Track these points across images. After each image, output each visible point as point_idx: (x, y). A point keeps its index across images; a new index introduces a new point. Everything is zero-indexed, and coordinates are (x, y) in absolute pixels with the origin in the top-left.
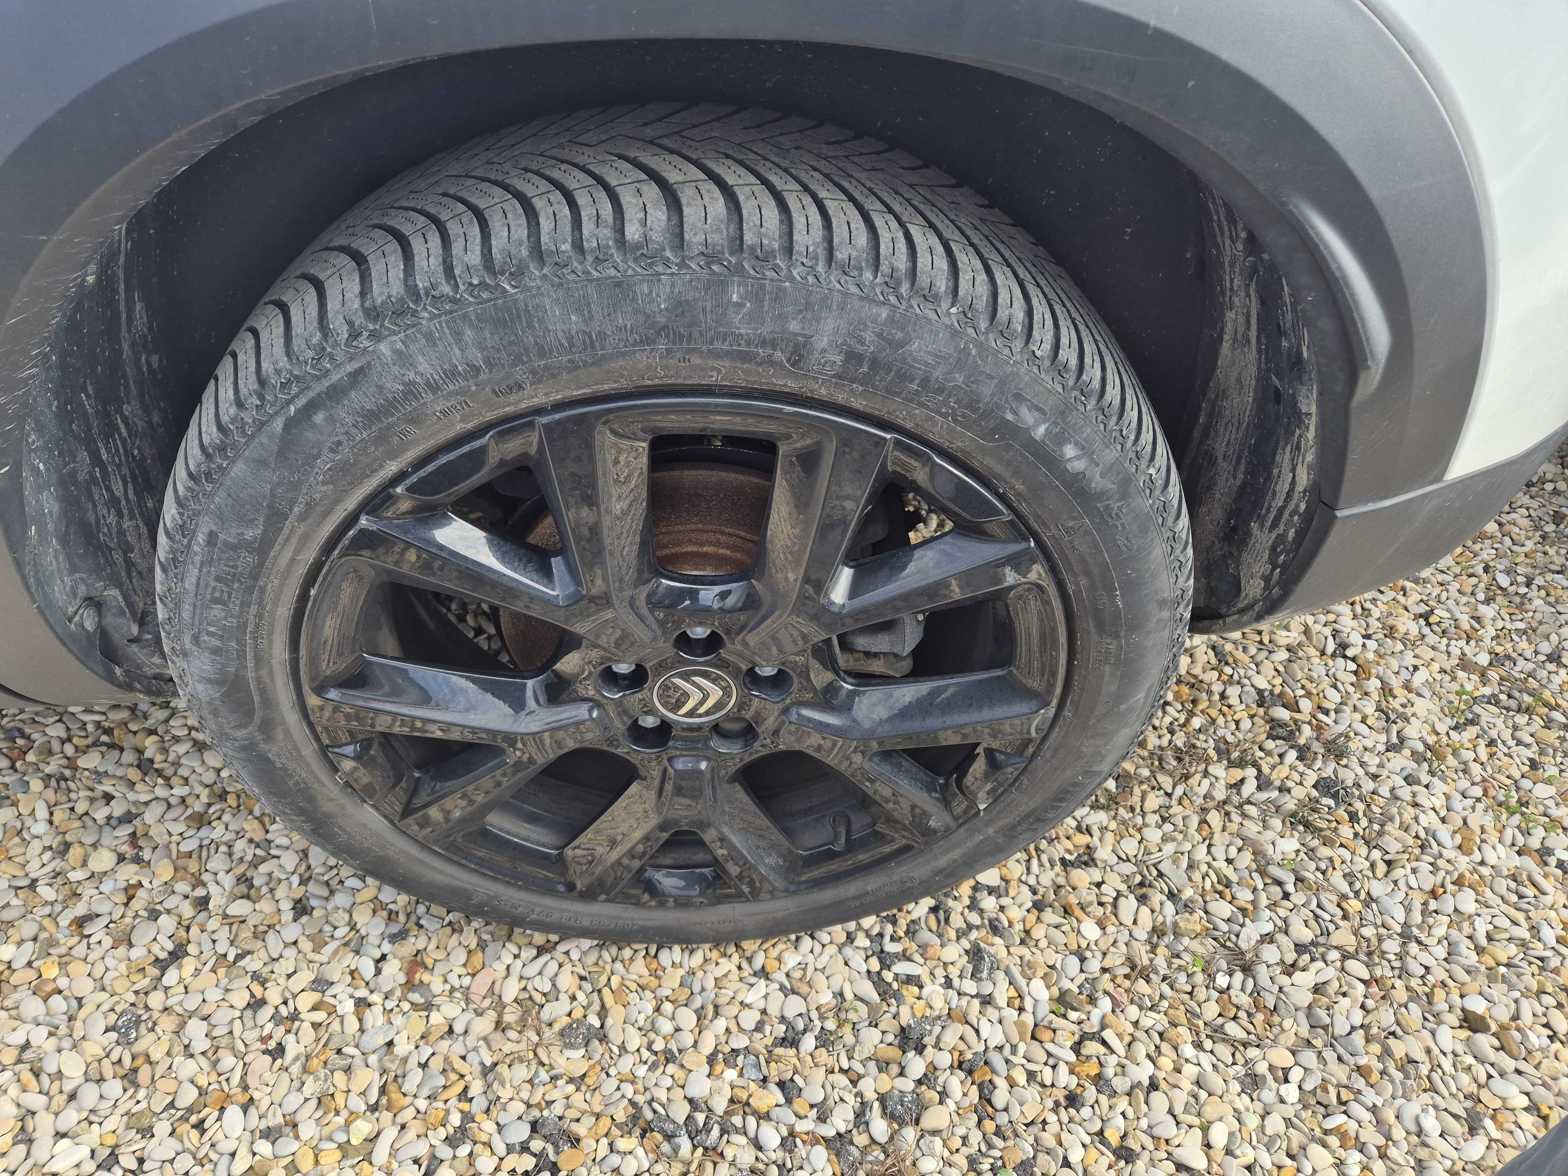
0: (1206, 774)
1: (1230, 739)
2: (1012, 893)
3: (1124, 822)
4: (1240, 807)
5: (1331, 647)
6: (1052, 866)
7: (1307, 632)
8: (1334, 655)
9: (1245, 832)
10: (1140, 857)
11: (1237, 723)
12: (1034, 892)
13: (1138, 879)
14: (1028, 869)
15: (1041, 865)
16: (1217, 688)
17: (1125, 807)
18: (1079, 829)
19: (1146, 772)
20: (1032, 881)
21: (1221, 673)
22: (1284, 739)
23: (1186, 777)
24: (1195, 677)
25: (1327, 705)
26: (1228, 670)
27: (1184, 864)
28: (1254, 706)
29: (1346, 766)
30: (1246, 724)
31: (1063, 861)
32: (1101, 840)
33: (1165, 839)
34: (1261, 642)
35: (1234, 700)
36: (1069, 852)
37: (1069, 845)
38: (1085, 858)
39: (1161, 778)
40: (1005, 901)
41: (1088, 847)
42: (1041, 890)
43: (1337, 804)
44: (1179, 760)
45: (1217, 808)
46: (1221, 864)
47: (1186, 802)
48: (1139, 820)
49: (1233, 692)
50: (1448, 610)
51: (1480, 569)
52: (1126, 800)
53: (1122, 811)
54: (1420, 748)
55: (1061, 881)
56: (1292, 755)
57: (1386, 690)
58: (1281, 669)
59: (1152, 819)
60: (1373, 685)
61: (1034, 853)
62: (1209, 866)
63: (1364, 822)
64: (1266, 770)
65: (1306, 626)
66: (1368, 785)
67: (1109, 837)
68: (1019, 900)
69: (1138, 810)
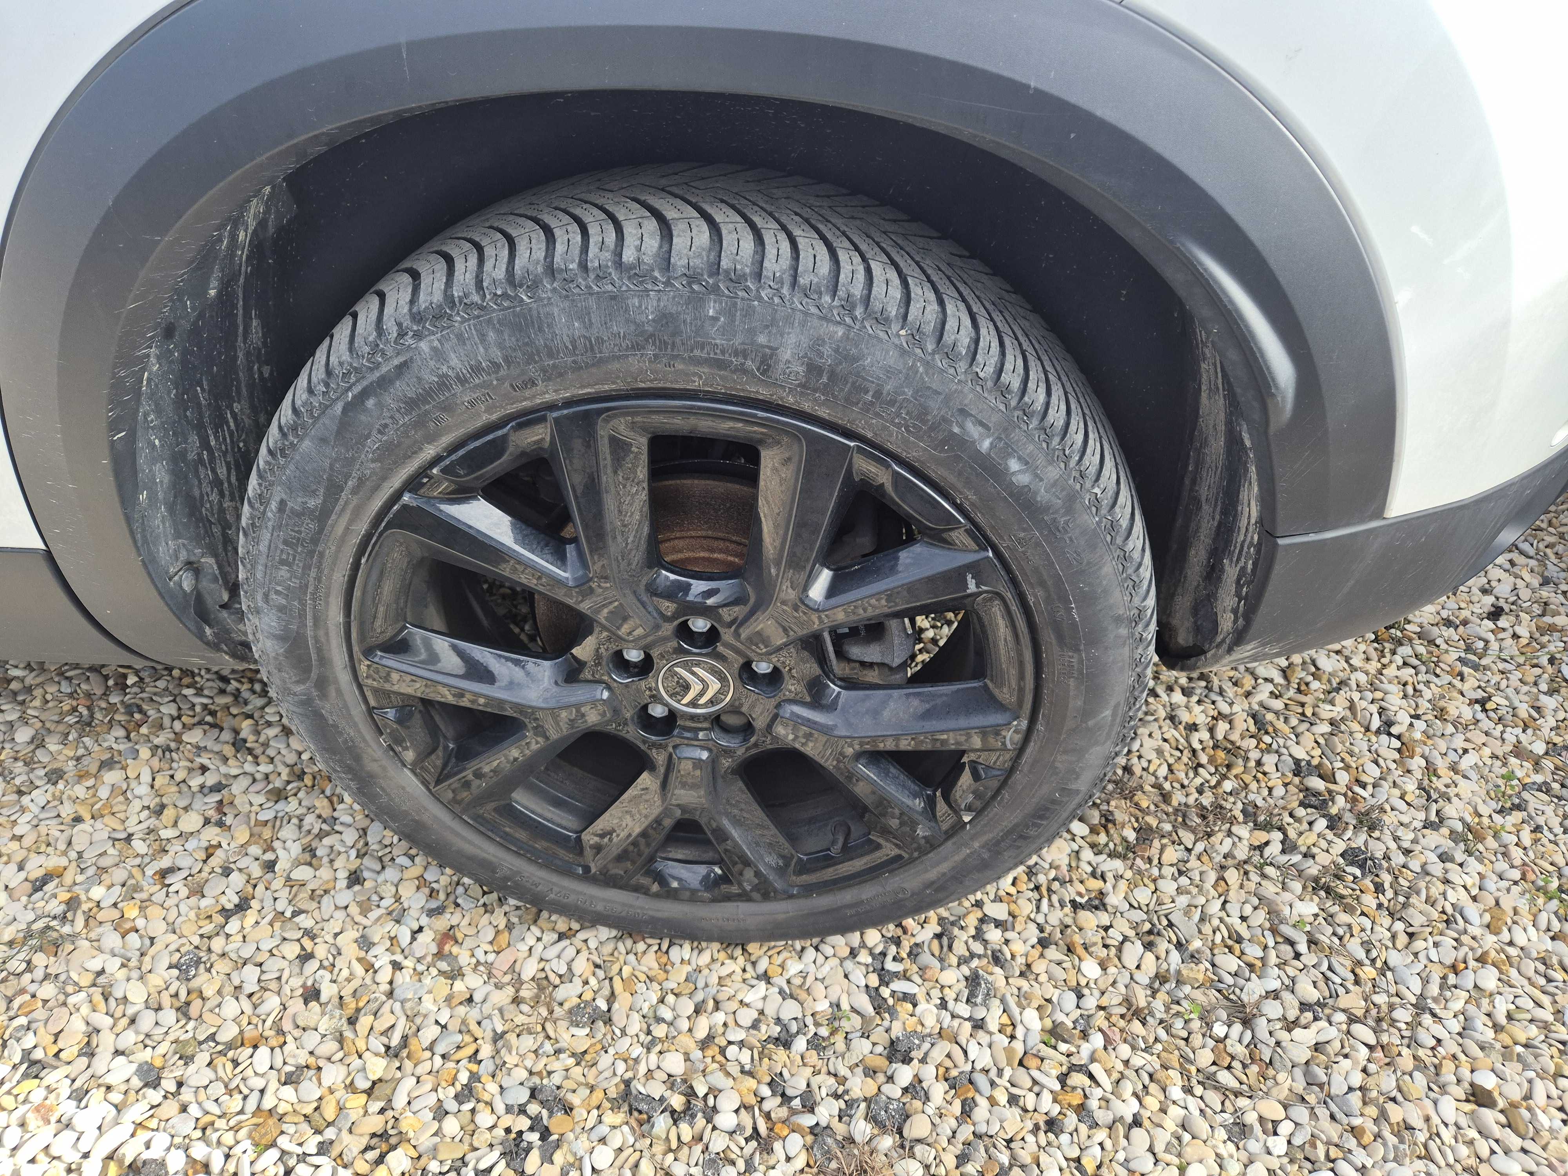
0: (1230, 833)
1: (1260, 803)
2: (1018, 928)
3: (1140, 872)
4: (1260, 868)
5: (1376, 723)
6: (1062, 906)
7: (1352, 707)
8: (1378, 732)
9: (1262, 891)
10: (1151, 907)
11: (1270, 790)
12: (1042, 931)
13: (1147, 926)
14: (1038, 908)
15: (1051, 905)
16: (1254, 755)
17: (1142, 858)
18: (1093, 874)
19: (1168, 827)
20: (1040, 919)
21: (1260, 740)
22: (1316, 808)
23: (1209, 835)
24: (1232, 743)
25: (1364, 778)
26: (1267, 739)
27: (1197, 917)
28: (1290, 775)
29: (1378, 839)
30: (1279, 791)
31: (1073, 902)
32: (1114, 887)
33: (1179, 891)
34: (1303, 714)
35: (1269, 767)
36: (1080, 895)
37: (1082, 889)
38: (1097, 902)
39: (1181, 833)
40: (1009, 935)
41: (1101, 893)
42: (1048, 929)
43: (1363, 875)
44: (1204, 817)
45: (1237, 867)
46: (1235, 921)
47: (1205, 858)
48: (1155, 872)
49: (1269, 761)
50: (1507, 698)
51: (1544, 660)
52: (1145, 850)
53: (1138, 861)
54: (1459, 827)
55: (1068, 921)
56: (1322, 824)
57: (1431, 770)
58: (1321, 741)
59: (1168, 871)
60: (1416, 764)
61: (1045, 893)
62: (1221, 920)
63: (1390, 894)
64: (1292, 834)
65: (1351, 701)
66: (1398, 859)
67: (1123, 885)
68: (1025, 935)
69: (1155, 862)
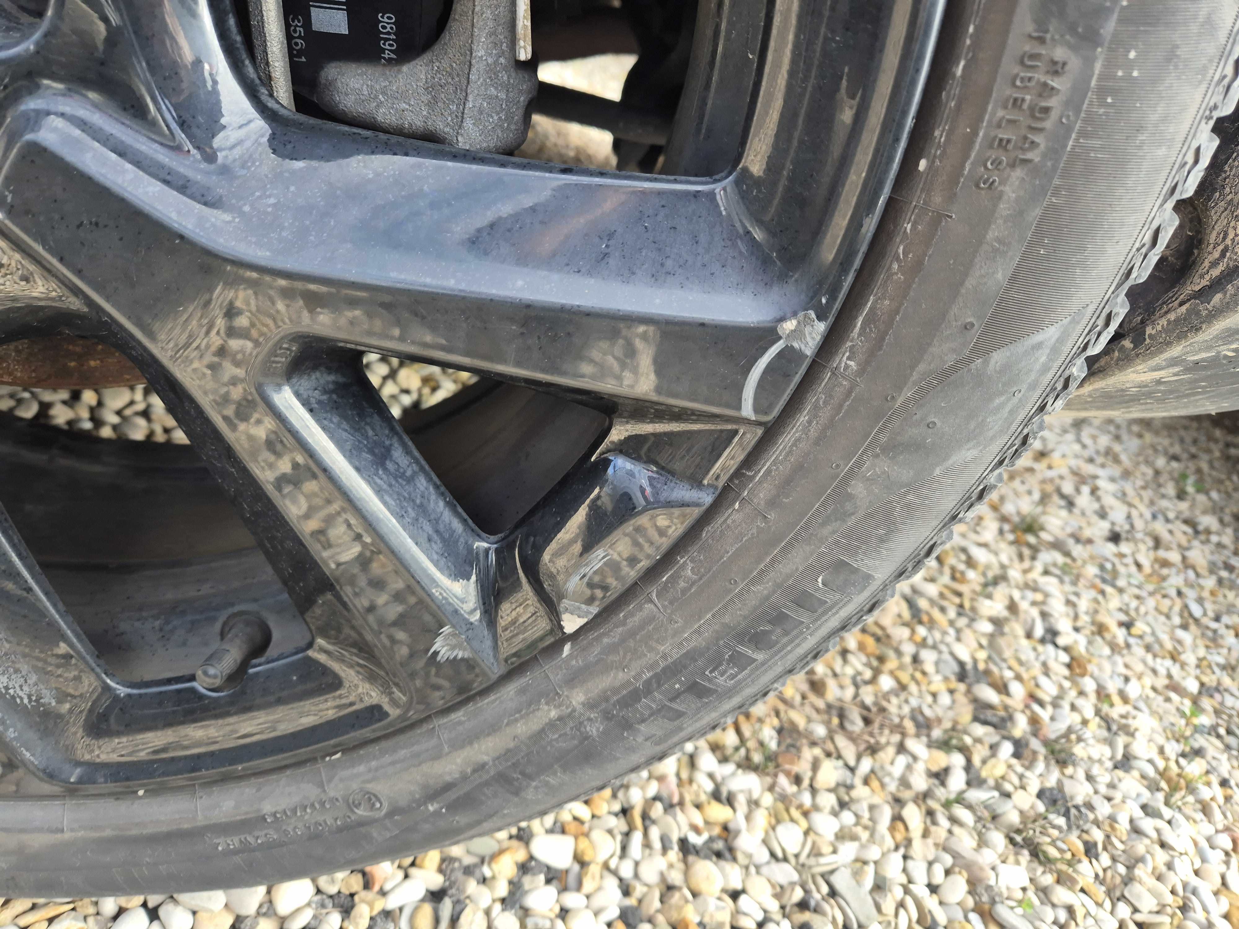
0: (901, 748)
1: (928, 712)
2: (588, 885)
3: (784, 799)
4: (947, 805)
5: (1039, 631)
6: (665, 849)
7: (1012, 607)
8: (1043, 641)
9: (955, 844)
10: (803, 858)
11: (934, 695)
12: (626, 892)
13: (798, 894)
14: (624, 848)
15: (647, 845)
16: (908, 649)
17: (788, 774)
18: (716, 796)
20: (627, 871)
21: (913, 631)
22: (995, 726)
23: (873, 750)
24: (883, 628)
25: (1040, 694)
26: (922, 631)
27: (869, 881)
28: (953, 678)
30: (945, 699)
31: (683, 843)
32: (747, 821)
33: (843, 836)
34: (961, 606)
35: (929, 667)
36: (696, 830)
37: (698, 819)
38: (719, 845)
39: (841, 742)
40: (572, 900)
41: (725, 828)
42: (639, 890)
43: (1069, 827)
44: (867, 721)
45: (916, 800)
46: (920, 890)
47: (875, 784)
48: (806, 799)
49: (928, 657)
50: (1148, 624)
51: (1173, 593)
52: (792, 763)
53: (783, 781)
54: (1151, 772)
55: (676, 877)
56: (1007, 748)
57: (1102, 694)
58: (984, 642)
59: (828, 800)
60: (1089, 685)
61: (638, 821)
62: (907, 891)
63: (1105, 859)
67: (761, 818)
68: (598, 901)
69: (806, 783)
